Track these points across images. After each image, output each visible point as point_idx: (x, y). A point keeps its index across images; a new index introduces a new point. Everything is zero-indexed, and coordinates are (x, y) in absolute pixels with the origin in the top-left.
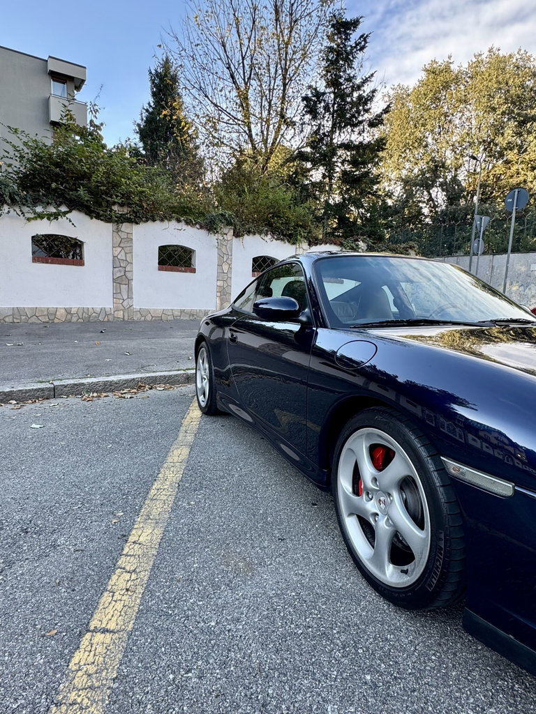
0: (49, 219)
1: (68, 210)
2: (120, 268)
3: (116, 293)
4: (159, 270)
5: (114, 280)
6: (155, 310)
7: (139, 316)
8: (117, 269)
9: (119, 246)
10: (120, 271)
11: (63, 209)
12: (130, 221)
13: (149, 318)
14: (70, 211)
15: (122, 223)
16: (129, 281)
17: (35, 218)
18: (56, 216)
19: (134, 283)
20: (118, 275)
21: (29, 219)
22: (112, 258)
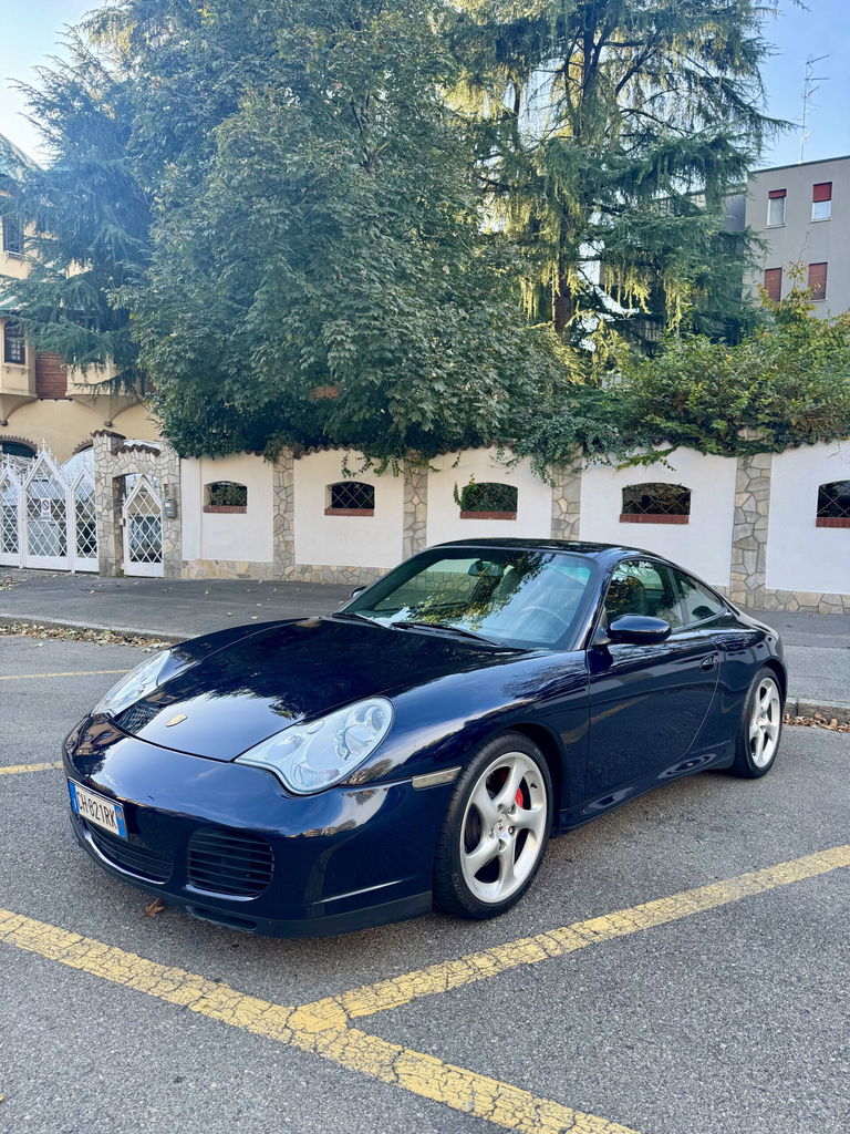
0: (644, 463)
1: (670, 447)
2: (746, 525)
3: (737, 565)
4: (818, 525)
5: (735, 544)
6: (806, 595)
7: (774, 602)
8: (739, 527)
9: (746, 491)
10: (745, 530)
11: (666, 446)
12: (763, 449)
13: (793, 607)
14: (674, 449)
15: (753, 454)
16: (761, 544)
17: (627, 465)
18: (653, 458)
19: (769, 549)
20: (742, 536)
21: (619, 468)
22: (733, 509)
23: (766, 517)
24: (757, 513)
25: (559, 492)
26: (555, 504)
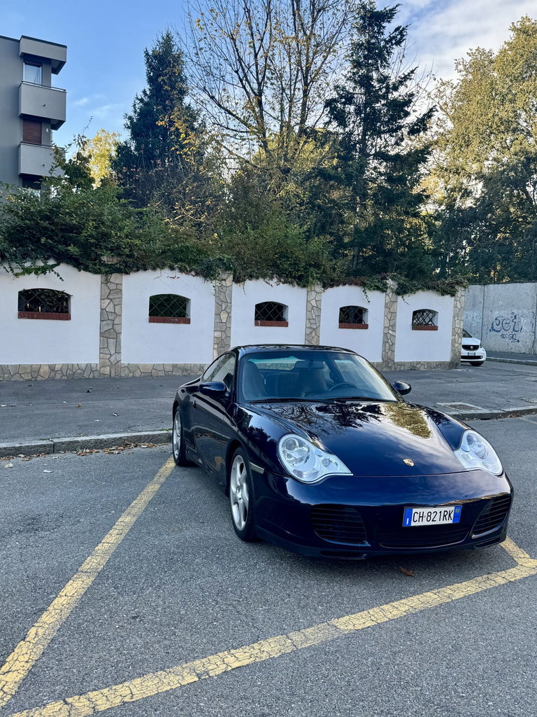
0: (36, 273)
1: (56, 263)
2: (108, 322)
3: (103, 348)
4: (150, 321)
5: (102, 335)
6: (145, 366)
7: (127, 371)
8: (105, 322)
9: (107, 298)
10: (108, 324)
11: (51, 262)
12: (119, 271)
13: (138, 374)
14: (58, 264)
15: (111, 273)
16: (118, 334)
17: (23, 274)
18: (43, 270)
19: (123, 337)
20: (106, 328)
21: (17, 275)
22: (100, 310)
23: (121, 316)
24: (115, 313)
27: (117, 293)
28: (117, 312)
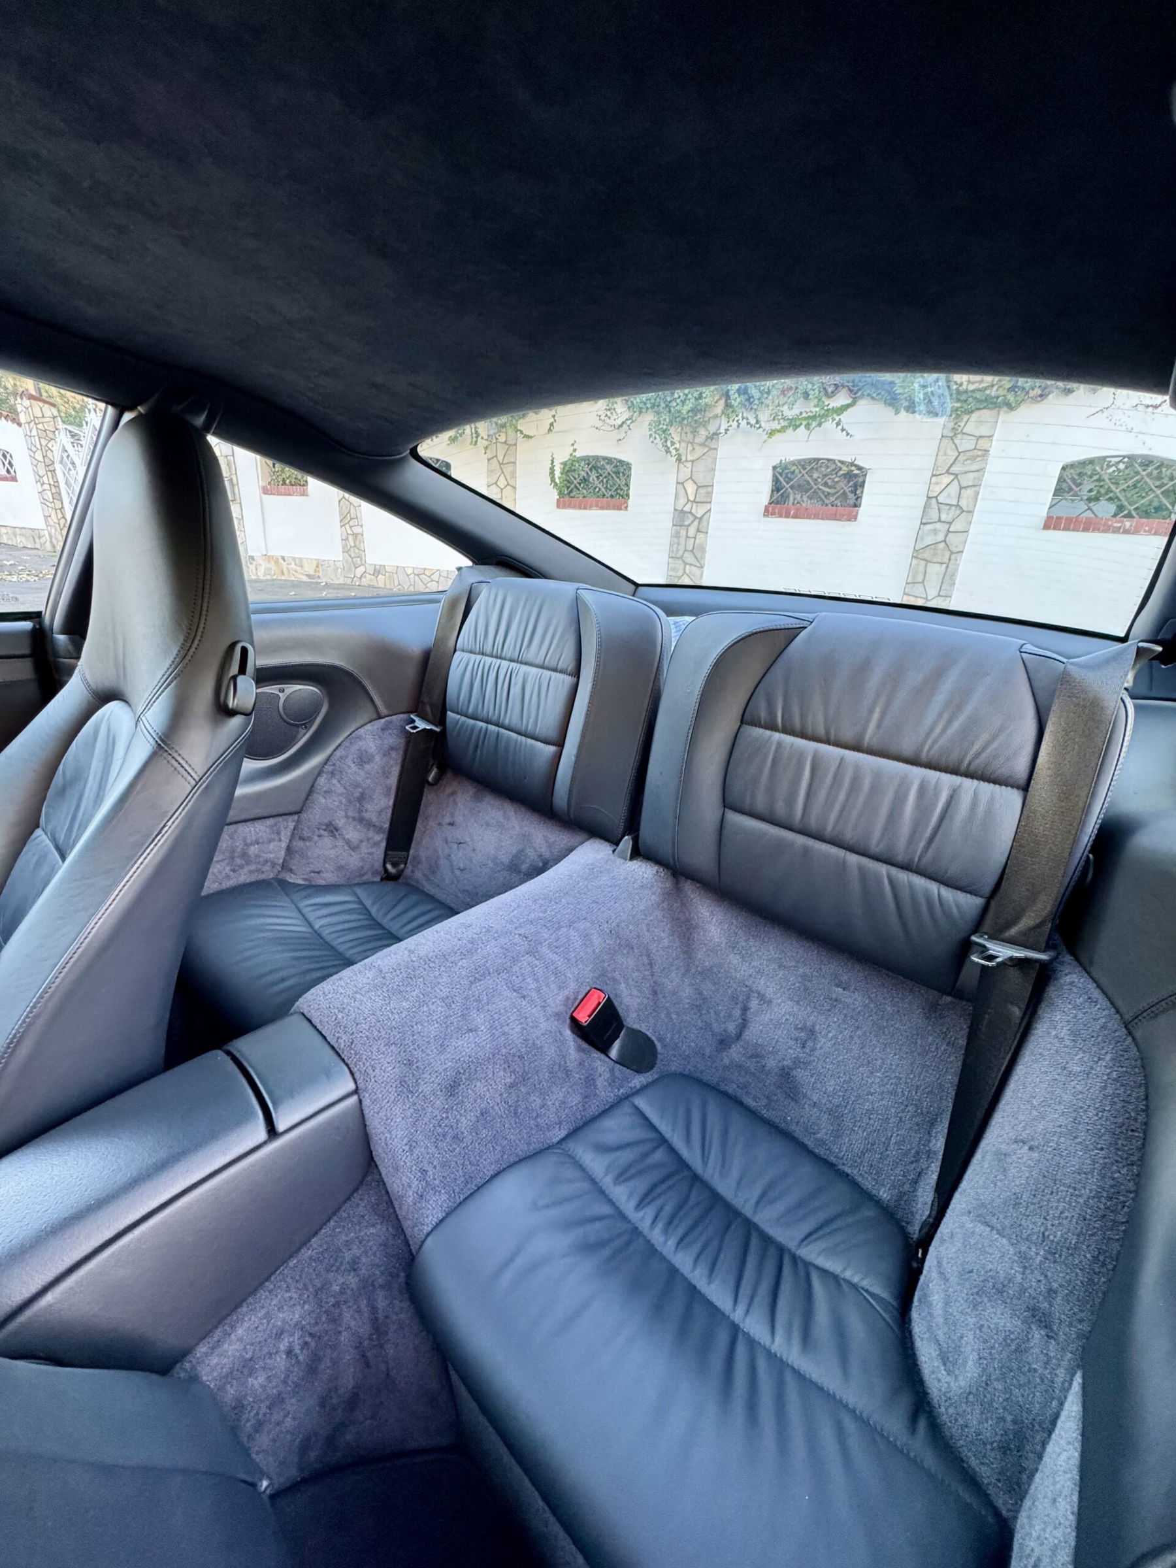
0: (808, 427)
1: (849, 401)
2: (938, 526)
3: (914, 583)
4: (1047, 527)
5: (916, 554)
9: (948, 472)
10: (935, 532)
11: (840, 400)
12: (992, 404)
14: (853, 404)
15: (970, 412)
17: (783, 430)
18: (821, 420)
19: (963, 560)
20: (929, 541)
21: (772, 433)
22: (925, 498)
23: (970, 511)
24: (958, 505)
25: (686, 471)
26: (680, 487)
27: (973, 459)
28: (963, 503)
